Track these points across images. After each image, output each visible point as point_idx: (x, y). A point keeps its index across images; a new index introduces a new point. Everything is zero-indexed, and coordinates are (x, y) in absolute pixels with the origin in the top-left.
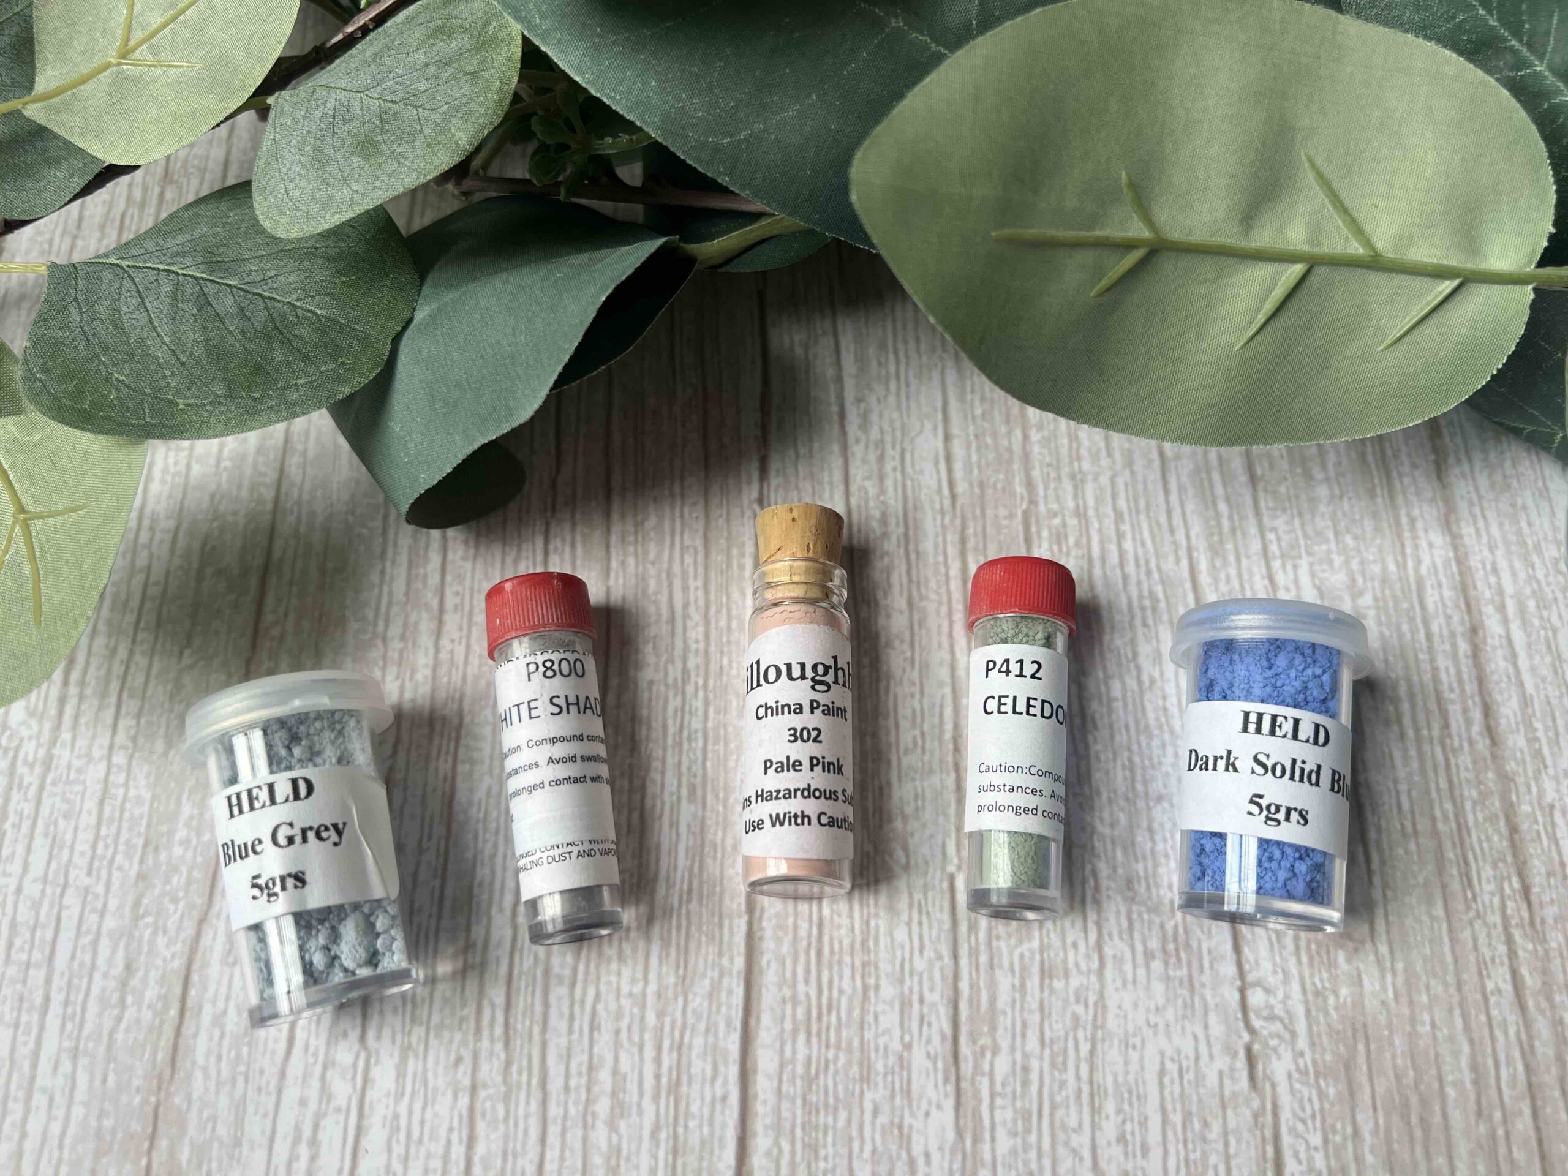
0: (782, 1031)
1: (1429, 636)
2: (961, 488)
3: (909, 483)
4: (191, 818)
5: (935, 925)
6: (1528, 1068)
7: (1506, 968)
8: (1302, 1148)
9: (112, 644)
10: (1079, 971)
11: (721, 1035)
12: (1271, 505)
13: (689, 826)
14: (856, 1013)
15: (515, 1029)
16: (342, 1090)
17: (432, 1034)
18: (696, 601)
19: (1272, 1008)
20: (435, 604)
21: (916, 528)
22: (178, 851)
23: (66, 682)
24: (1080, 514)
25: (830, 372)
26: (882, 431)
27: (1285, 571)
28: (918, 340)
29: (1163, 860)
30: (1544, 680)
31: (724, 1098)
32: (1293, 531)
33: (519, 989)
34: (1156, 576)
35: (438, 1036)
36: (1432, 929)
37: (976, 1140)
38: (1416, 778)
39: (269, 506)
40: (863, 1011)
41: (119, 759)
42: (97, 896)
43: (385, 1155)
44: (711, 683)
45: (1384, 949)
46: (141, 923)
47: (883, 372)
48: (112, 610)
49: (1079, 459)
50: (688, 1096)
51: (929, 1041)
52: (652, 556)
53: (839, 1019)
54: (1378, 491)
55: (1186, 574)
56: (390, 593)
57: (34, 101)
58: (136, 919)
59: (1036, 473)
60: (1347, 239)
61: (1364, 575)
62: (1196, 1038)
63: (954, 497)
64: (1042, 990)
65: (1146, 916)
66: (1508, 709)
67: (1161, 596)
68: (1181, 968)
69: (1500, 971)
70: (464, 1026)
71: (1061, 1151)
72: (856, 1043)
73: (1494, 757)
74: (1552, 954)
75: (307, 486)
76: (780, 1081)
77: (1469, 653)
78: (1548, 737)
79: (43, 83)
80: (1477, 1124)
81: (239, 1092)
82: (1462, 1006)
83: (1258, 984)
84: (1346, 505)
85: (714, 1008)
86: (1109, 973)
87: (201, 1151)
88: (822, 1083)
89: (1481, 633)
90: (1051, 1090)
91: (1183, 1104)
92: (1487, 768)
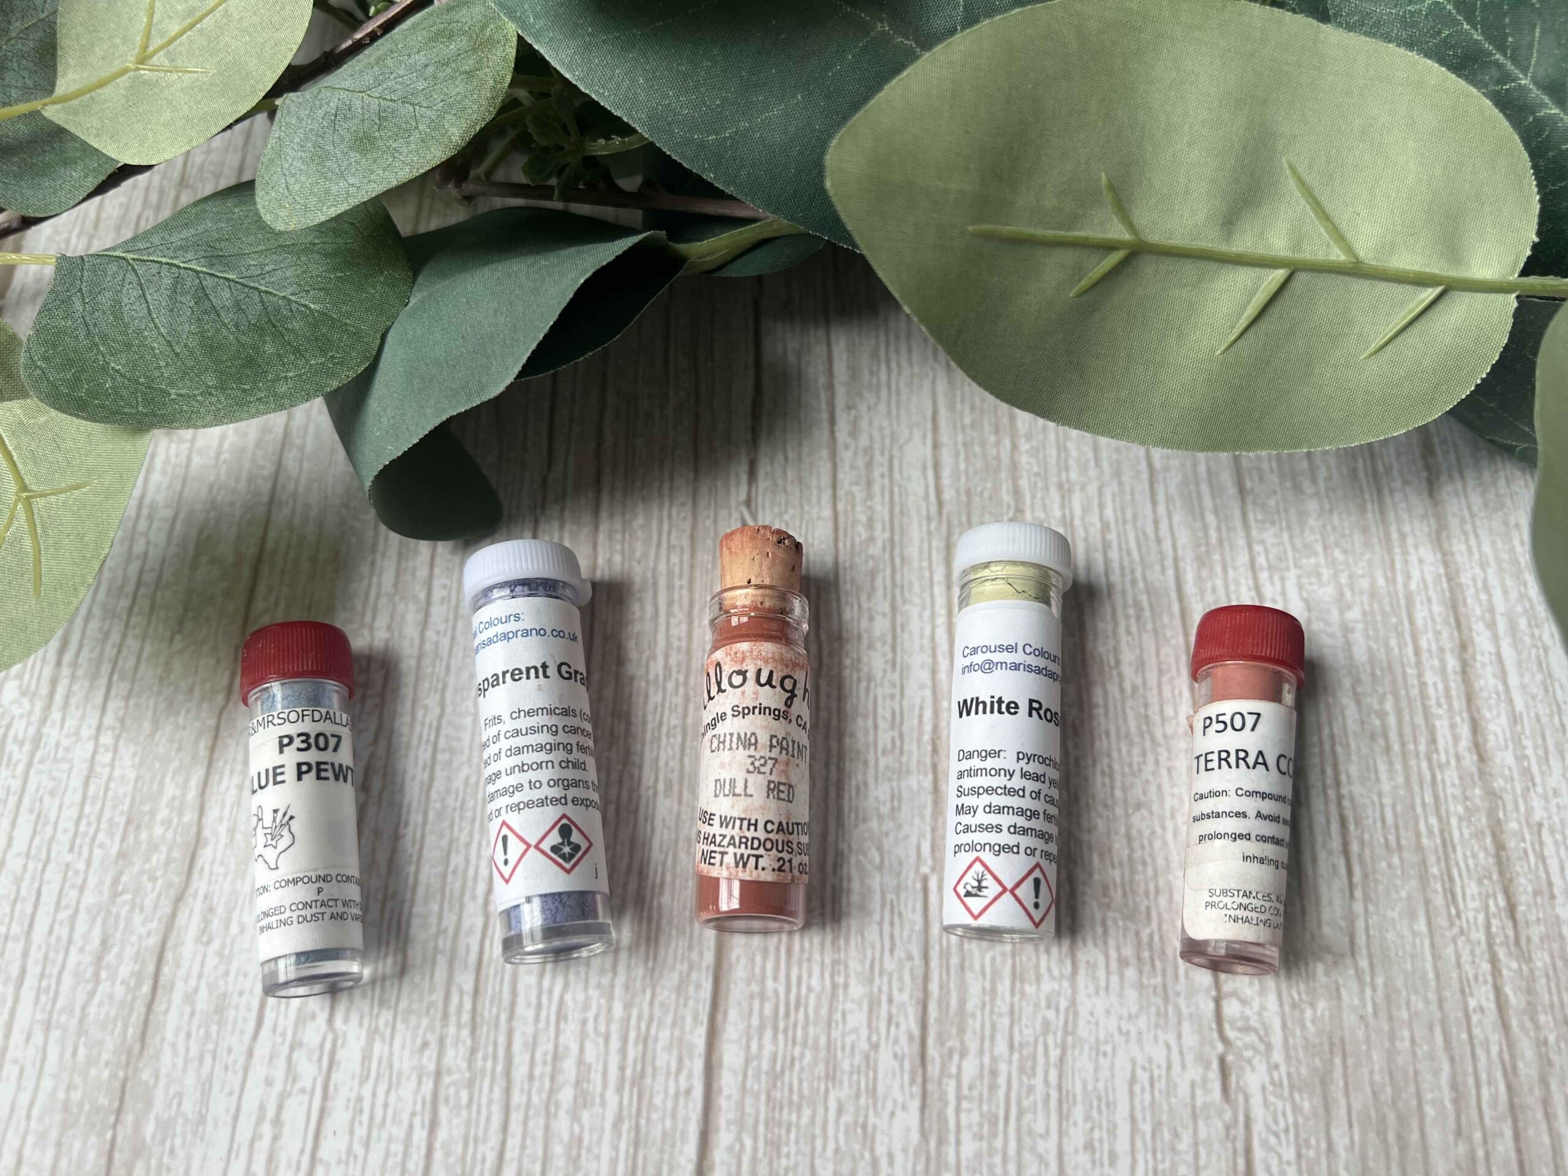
0: (749, 1026)
1: (1417, 652)
2: (948, 495)
3: (896, 489)
4: (174, 798)
5: (907, 925)
6: (1509, 1087)
7: (1489, 986)
8: (1274, 1162)
9: (105, 628)
10: (1051, 976)
11: (687, 1028)
12: (1259, 517)
13: (664, 820)
14: (824, 1011)
15: (482, 1015)
16: (308, 1071)
17: (399, 1018)
18: (680, 599)
19: (1247, 1019)
20: (422, 596)
21: (903, 534)
22: (159, 831)
23: (59, 663)
24: (1067, 523)
25: (822, 380)
26: (871, 437)
27: (1272, 583)
28: (910, 350)
29: (1140, 868)
30: (1534, 698)
31: (688, 1092)
32: (1282, 544)
33: (487, 976)
34: (1141, 585)
35: (405, 1020)
36: (1414, 944)
38: (1402, 793)
39: (265, 499)
40: (831, 1010)
41: (107, 739)
42: (77, 872)
43: (347, 1138)
45: (1364, 963)
46: (119, 900)
47: (874, 381)
48: (108, 595)
49: (1067, 469)
50: (652, 1087)
51: (896, 1041)
52: (638, 554)
53: (806, 1016)
54: (1369, 507)
55: (1172, 584)
56: (379, 585)
57: (54, 103)
58: (115, 895)
59: (1024, 483)
60: (1328, 246)
61: (1352, 590)
62: (1168, 1047)
63: (940, 504)
64: (1013, 994)
65: (1121, 923)
66: (1496, 726)
68: (1155, 976)
69: (1483, 989)
70: (432, 1011)
71: (1027, 1156)
72: (823, 1041)
73: (1482, 773)
74: (1537, 973)
75: (303, 480)
76: (745, 1076)
77: (1458, 669)
78: (1536, 754)
79: (62, 86)
80: (1456, 1144)
81: (206, 1070)
82: (1443, 1022)
83: (1234, 994)
84: (1336, 520)
85: (682, 1001)
86: (1082, 978)
87: (165, 1127)
88: (786, 1080)
89: (1470, 650)
90: (1019, 1094)
91: (1153, 1114)
92: (1474, 784)
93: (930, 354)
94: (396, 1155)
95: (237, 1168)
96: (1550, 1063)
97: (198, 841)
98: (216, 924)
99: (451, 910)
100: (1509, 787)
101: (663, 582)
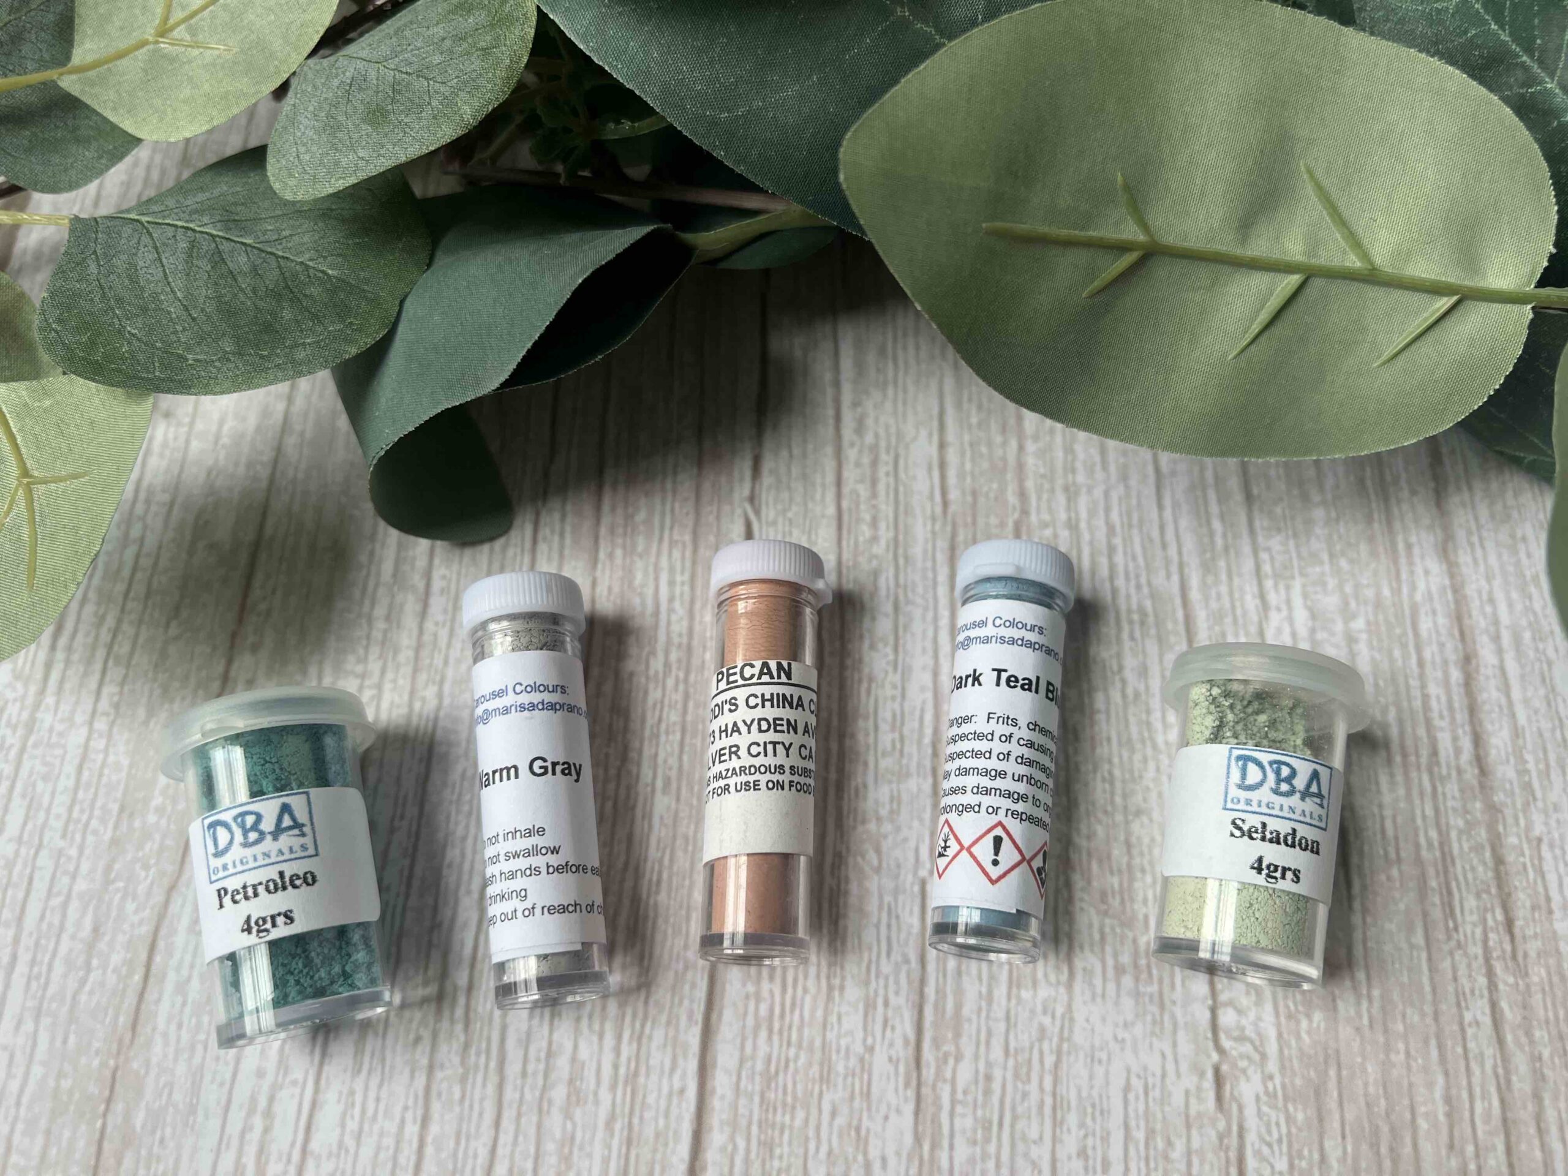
1: (1421, 664)
2: (954, 495)
3: (901, 489)
5: (904, 928)
6: (1502, 1101)
7: (1486, 1000)
8: (1267, 1172)
9: (101, 612)
10: (1048, 981)
11: (682, 1027)
12: (1266, 523)
13: (662, 818)
14: (819, 1013)
15: (476, 1011)
16: (300, 1064)
18: (682, 594)
19: (1243, 1029)
20: (421, 585)
22: (152, 818)
23: (53, 648)
24: (1073, 526)
26: (877, 436)
27: (1277, 591)
28: (917, 348)
29: (1139, 875)
30: (1536, 712)
31: (682, 1091)
32: (1287, 552)
33: (481, 972)
34: (1146, 590)
35: (398, 1015)
36: (1411, 959)
37: (934, 1146)
38: (1402, 805)
39: (264, 484)
40: (827, 1012)
41: (101, 725)
42: (69, 858)
43: (338, 1131)
44: (692, 677)
45: (1361, 975)
46: (111, 888)
47: (881, 378)
48: (103, 578)
49: (1074, 471)
50: (645, 1088)
51: (891, 1045)
52: (640, 549)
53: (802, 1016)
54: (1376, 516)
55: (1176, 590)
56: (378, 574)
57: (70, 73)
58: (107, 882)
59: (1030, 484)
60: (1344, 252)
61: (1357, 598)
62: (1163, 1056)
63: (945, 504)
64: (1009, 999)
65: (1118, 930)
66: (1499, 740)
67: (1150, 610)
68: (1152, 984)
69: (1479, 1003)
70: (425, 1006)
71: (1020, 1162)
72: (818, 1043)
73: (1482, 786)
74: (1533, 989)
75: (303, 468)
76: (739, 1077)
77: (1461, 681)
78: (1538, 770)
79: (79, 56)
80: (1448, 1158)
81: (197, 1060)
82: (1439, 1035)
83: (1230, 1003)
84: (1342, 528)
85: (676, 1000)
86: (1078, 985)
87: (155, 1117)
88: (781, 1082)
89: (1474, 662)
90: (1013, 1100)
91: (1147, 1121)
92: (1475, 797)
93: (937, 352)
94: (388, 1148)
95: (228, 1160)
96: (1543, 1078)
99: (445, 904)
100: (1509, 801)
101: (664, 578)
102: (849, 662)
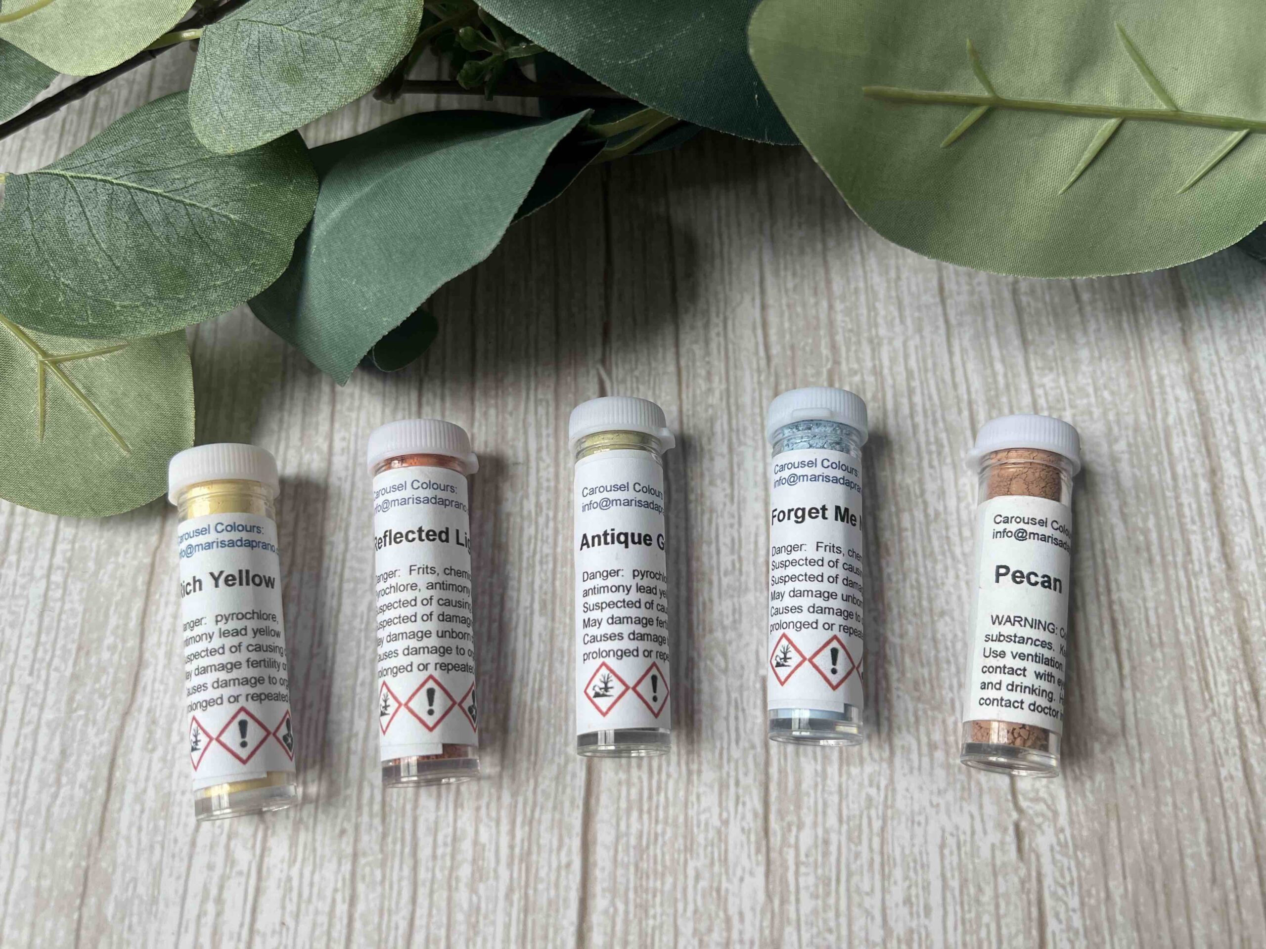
1: (1174, 477)
2: (775, 350)
3: (730, 346)
4: (117, 627)
5: (750, 719)
6: (1255, 842)
7: (1238, 758)
8: (1062, 910)
10: (872, 759)
11: (566, 811)
12: (1040, 364)
13: (540, 635)
14: (682, 793)
15: (391, 806)
16: (244, 857)
17: (320, 810)
18: (548, 446)
19: (1037, 791)
20: (325, 447)
21: (737, 385)
22: (106, 655)
24: (877, 372)
25: (664, 252)
26: (708, 302)
28: (739, 224)
29: (945, 666)
31: (568, 865)
32: (1059, 387)
34: (941, 424)
35: (324, 812)
36: (1175, 725)
37: (783, 902)
38: (1163, 597)
40: (687, 792)
41: (57, 577)
42: (37, 693)
43: (279, 912)
44: (560, 515)
45: (1133, 742)
46: (74, 715)
49: (876, 326)
50: (538, 862)
51: (743, 818)
52: (510, 407)
53: (667, 798)
54: (1132, 353)
55: (967, 423)
56: (288, 439)
58: (70, 711)
59: (839, 338)
61: (1119, 426)
63: (769, 358)
64: (840, 776)
65: (930, 713)
66: (1241, 539)
67: (945, 442)
69: (1233, 760)
70: (348, 803)
71: (856, 911)
72: (681, 819)
73: (1229, 579)
76: (616, 851)
77: (1209, 491)
80: (1212, 891)
81: (156, 858)
82: (1200, 790)
84: (1104, 366)
85: (560, 789)
86: (898, 760)
87: (123, 908)
88: (651, 853)
89: (1219, 475)
90: (848, 859)
91: (961, 872)
92: (1223, 588)
93: (756, 227)
94: (322, 924)
95: (187, 940)
97: (141, 663)
98: (159, 734)
99: (360, 717)
101: (532, 431)
102: (692, 497)
